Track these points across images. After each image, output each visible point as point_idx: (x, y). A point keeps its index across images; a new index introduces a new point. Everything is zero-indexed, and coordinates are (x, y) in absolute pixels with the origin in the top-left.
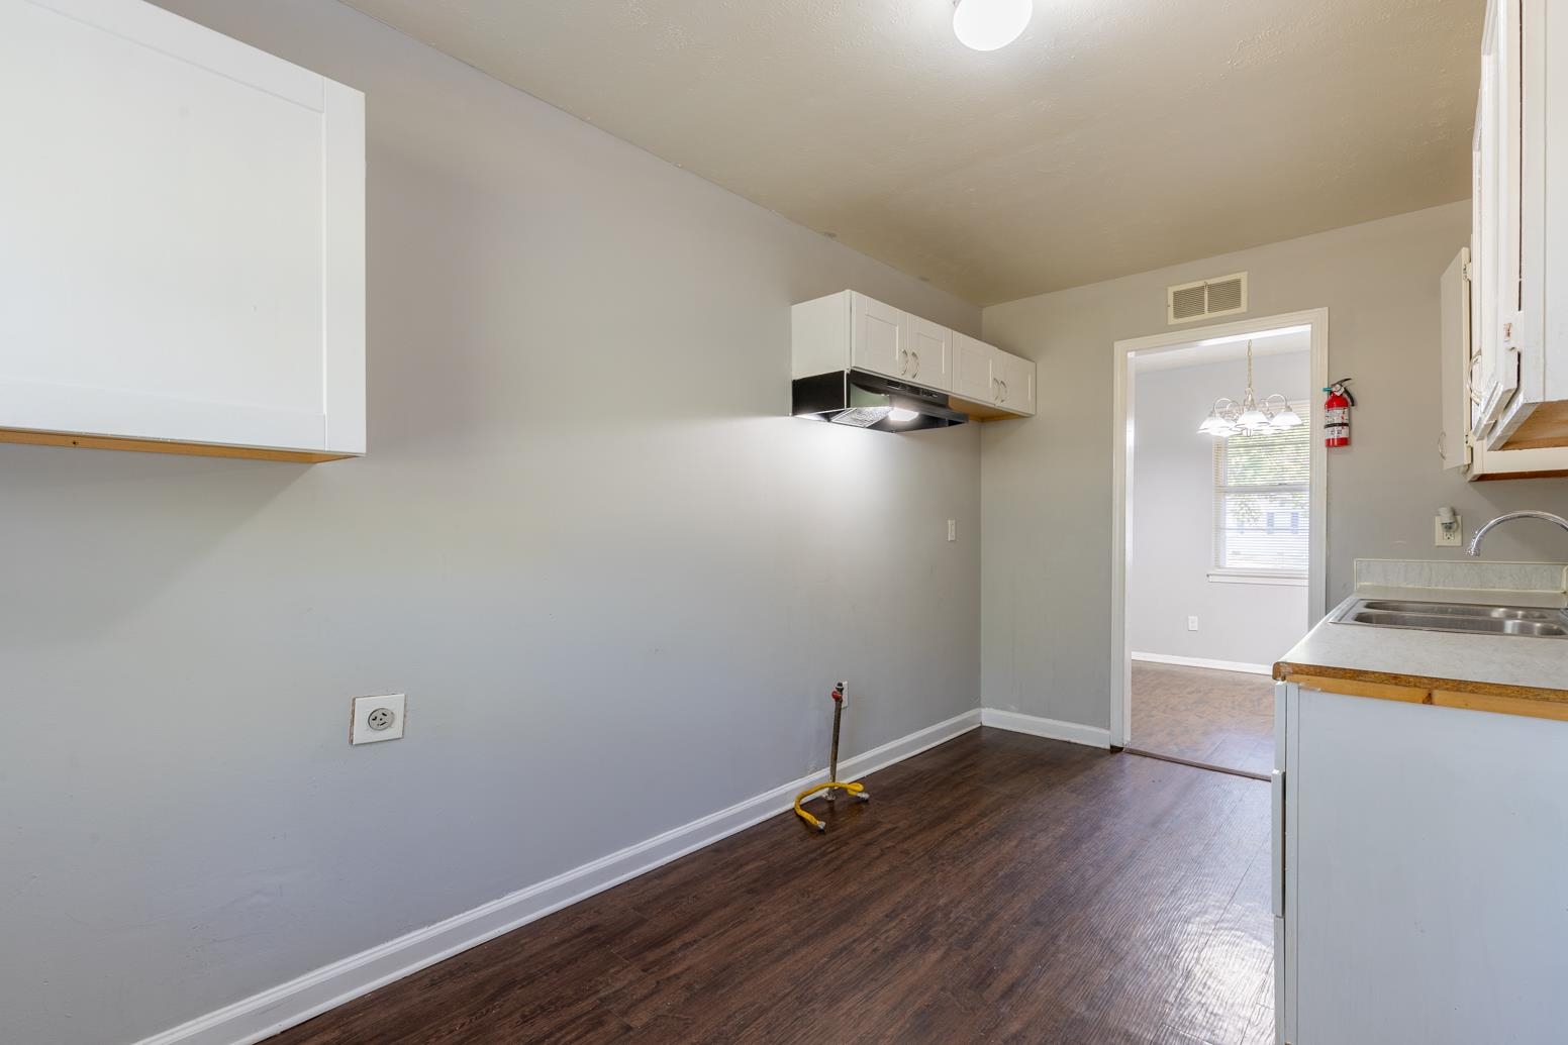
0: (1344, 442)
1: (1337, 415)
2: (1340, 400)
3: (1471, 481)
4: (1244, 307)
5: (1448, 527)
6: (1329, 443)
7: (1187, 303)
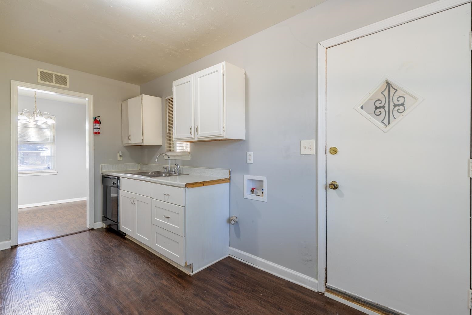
0: (99, 133)
1: (97, 125)
2: (97, 121)
3: (124, 146)
4: (67, 86)
5: (120, 156)
6: (95, 133)
7: (46, 77)
